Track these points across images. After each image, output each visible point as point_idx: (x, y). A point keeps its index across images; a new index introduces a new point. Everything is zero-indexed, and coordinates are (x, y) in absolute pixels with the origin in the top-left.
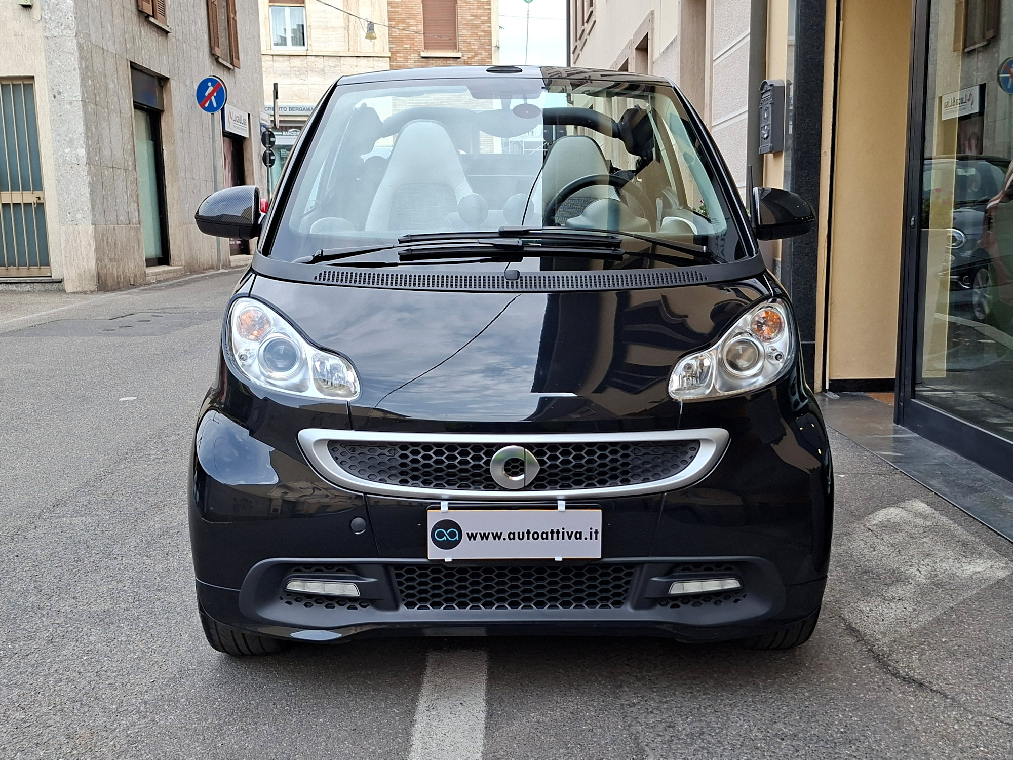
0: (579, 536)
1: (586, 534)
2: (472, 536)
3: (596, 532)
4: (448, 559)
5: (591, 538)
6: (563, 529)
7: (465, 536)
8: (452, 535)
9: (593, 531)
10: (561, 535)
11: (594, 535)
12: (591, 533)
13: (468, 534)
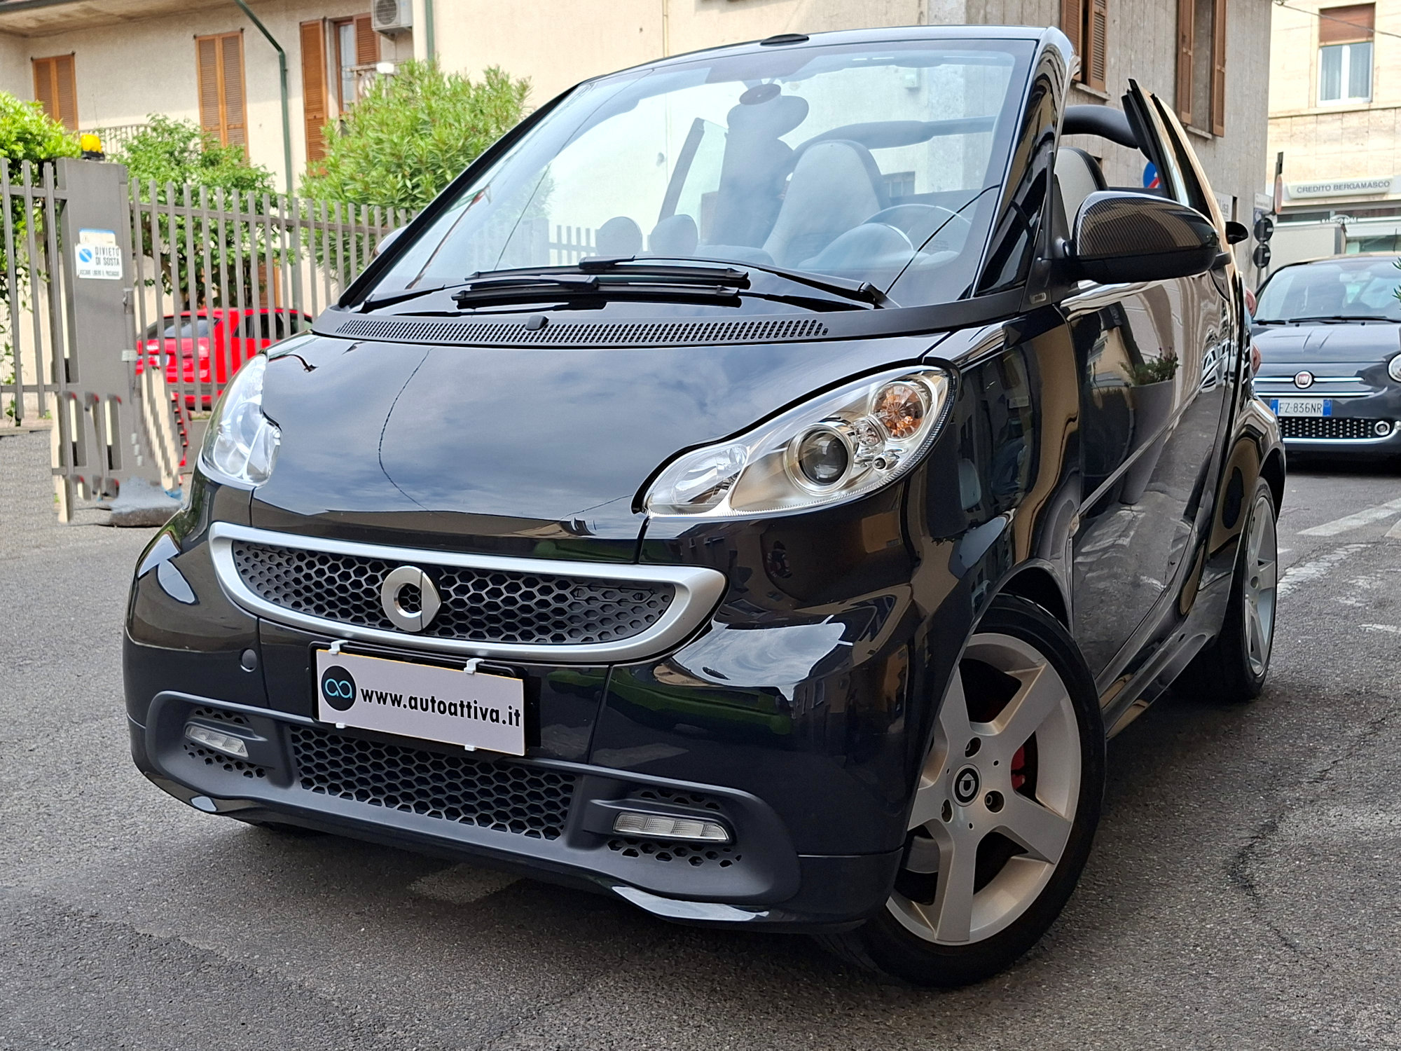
0: (495, 716)
1: (504, 716)
2: (367, 696)
3: (517, 714)
4: (340, 725)
5: (511, 723)
6: (475, 702)
7: (359, 695)
8: (345, 689)
9: (513, 712)
10: (472, 710)
11: (514, 718)
12: (510, 714)
13: (362, 690)
